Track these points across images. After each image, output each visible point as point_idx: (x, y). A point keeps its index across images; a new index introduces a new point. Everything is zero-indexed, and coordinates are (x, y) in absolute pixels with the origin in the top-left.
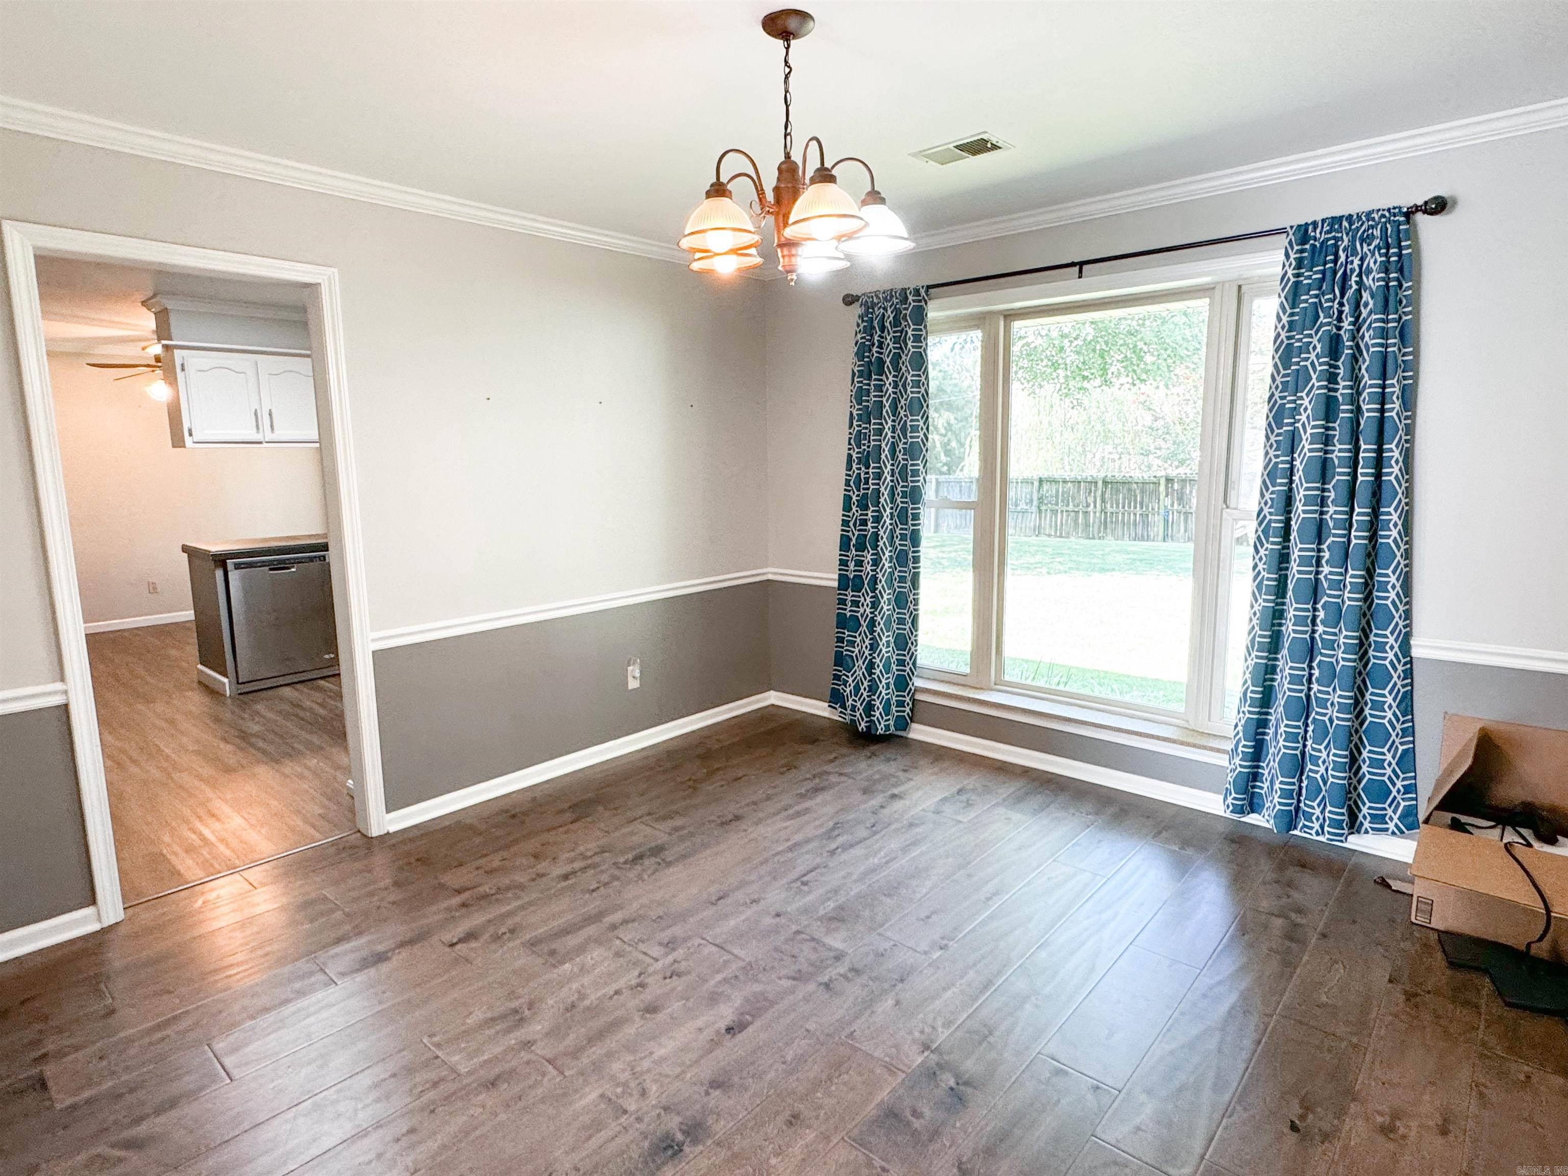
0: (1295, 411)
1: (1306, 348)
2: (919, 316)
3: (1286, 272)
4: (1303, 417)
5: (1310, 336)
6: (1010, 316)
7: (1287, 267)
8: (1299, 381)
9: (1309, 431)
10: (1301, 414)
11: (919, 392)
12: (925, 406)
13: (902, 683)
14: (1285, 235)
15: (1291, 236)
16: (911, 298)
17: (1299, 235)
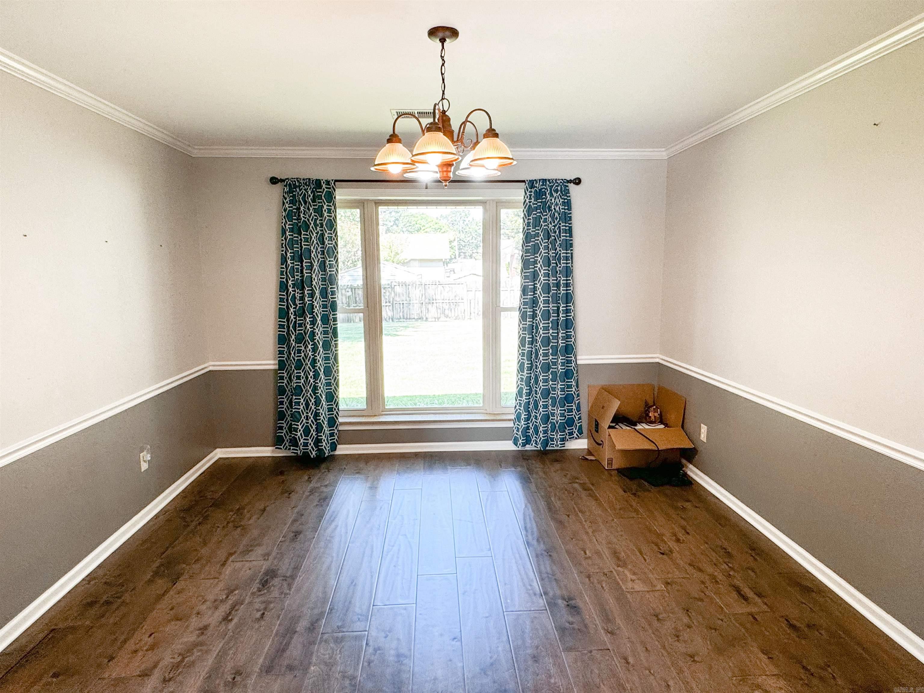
0: (535, 262)
1: (537, 235)
2: (330, 197)
3: (526, 200)
4: (539, 266)
5: (538, 230)
6: (378, 203)
7: (526, 198)
8: (536, 249)
9: (542, 272)
10: (537, 264)
11: (332, 244)
12: (336, 252)
13: (332, 422)
14: (524, 183)
15: (527, 185)
16: (324, 186)
17: (530, 184)
